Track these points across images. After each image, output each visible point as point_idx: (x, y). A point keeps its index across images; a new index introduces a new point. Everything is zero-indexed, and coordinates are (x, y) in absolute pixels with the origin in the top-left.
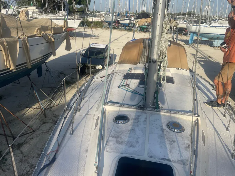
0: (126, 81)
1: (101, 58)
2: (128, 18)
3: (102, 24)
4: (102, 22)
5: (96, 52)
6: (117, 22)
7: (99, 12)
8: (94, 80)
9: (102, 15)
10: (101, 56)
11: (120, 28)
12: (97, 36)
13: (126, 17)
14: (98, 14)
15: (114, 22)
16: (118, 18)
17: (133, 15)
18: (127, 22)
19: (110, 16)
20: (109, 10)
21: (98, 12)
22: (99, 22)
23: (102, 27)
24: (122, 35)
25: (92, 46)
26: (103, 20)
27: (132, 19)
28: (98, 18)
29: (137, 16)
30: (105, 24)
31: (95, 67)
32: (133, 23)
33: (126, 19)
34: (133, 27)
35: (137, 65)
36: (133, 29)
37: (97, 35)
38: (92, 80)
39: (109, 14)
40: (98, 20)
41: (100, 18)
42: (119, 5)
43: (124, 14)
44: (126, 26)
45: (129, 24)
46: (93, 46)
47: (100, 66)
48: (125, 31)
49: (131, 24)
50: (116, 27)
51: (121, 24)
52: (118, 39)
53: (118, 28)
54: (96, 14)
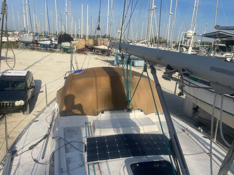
0: (96, 166)
1: (21, 90)
2: (48, 39)
3: (16, 44)
4: (17, 42)
5: (13, 82)
6: (36, 42)
7: (13, 31)
8: (16, 159)
9: (17, 34)
10: (20, 86)
11: (40, 49)
12: (12, 59)
13: (46, 38)
14: (10, 33)
15: (33, 43)
16: (36, 38)
17: (53, 35)
18: (48, 42)
19: (26, 35)
20: (25, 29)
21: (10, 31)
22: (13, 42)
23: (17, 47)
24: (44, 57)
25: (5, 74)
26: (17, 40)
27: (53, 40)
28: (11, 37)
29: (58, 37)
30: (21, 45)
31: (13, 104)
32: (54, 44)
33: (46, 39)
34: (54, 48)
35: (99, 116)
36: (55, 50)
37: (11, 57)
38: (12, 159)
39: (25, 34)
40: (11, 40)
41: (13, 38)
42: (36, 25)
43: (43, 35)
44: (47, 47)
45: (50, 45)
46: (8, 74)
47: (20, 101)
48: (46, 52)
49: (52, 45)
50: (35, 47)
51: (41, 44)
52: (40, 62)
53: (38, 49)
54: (8, 33)
